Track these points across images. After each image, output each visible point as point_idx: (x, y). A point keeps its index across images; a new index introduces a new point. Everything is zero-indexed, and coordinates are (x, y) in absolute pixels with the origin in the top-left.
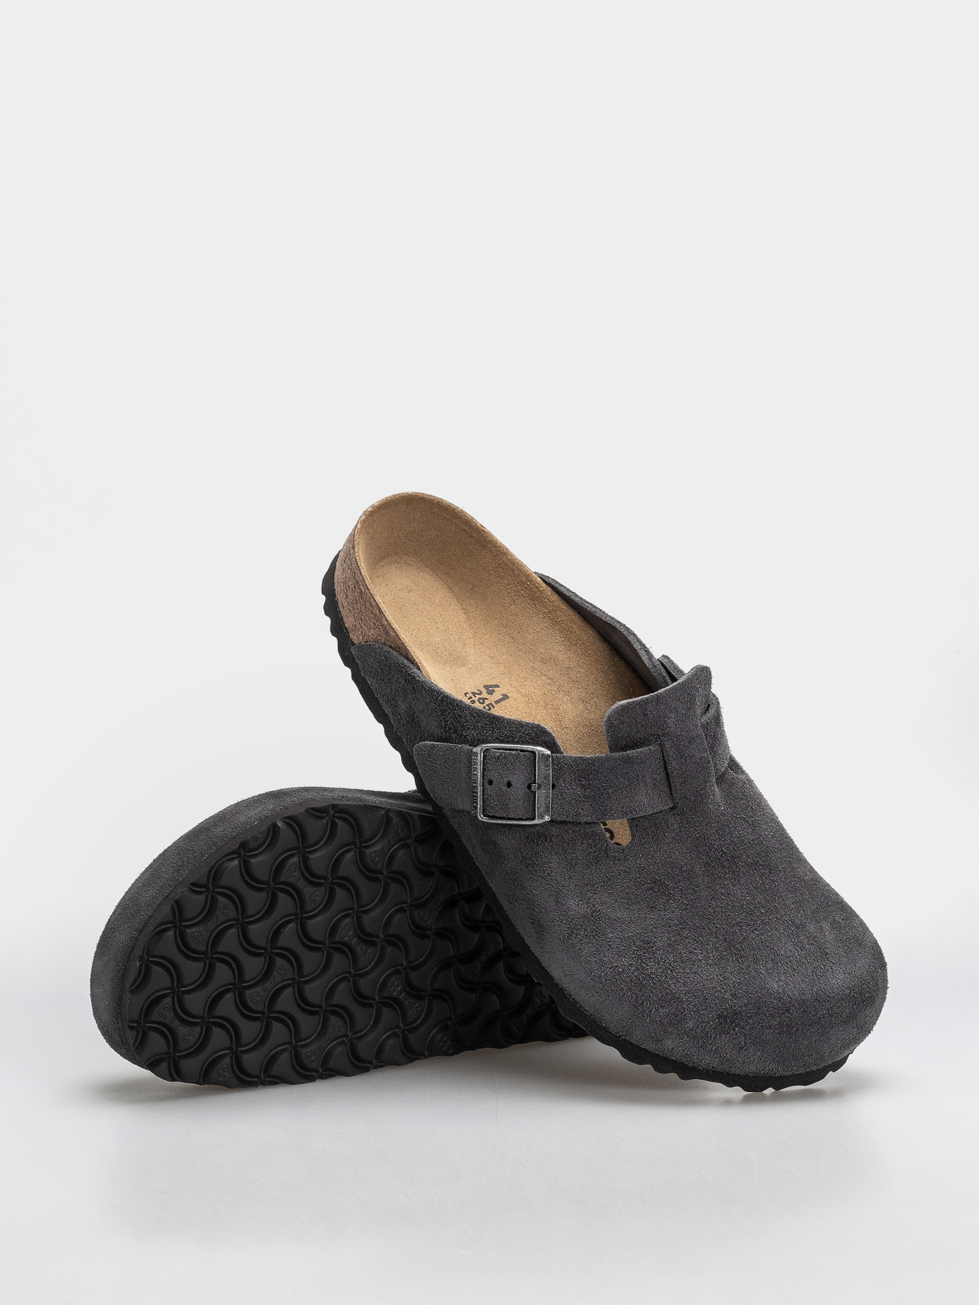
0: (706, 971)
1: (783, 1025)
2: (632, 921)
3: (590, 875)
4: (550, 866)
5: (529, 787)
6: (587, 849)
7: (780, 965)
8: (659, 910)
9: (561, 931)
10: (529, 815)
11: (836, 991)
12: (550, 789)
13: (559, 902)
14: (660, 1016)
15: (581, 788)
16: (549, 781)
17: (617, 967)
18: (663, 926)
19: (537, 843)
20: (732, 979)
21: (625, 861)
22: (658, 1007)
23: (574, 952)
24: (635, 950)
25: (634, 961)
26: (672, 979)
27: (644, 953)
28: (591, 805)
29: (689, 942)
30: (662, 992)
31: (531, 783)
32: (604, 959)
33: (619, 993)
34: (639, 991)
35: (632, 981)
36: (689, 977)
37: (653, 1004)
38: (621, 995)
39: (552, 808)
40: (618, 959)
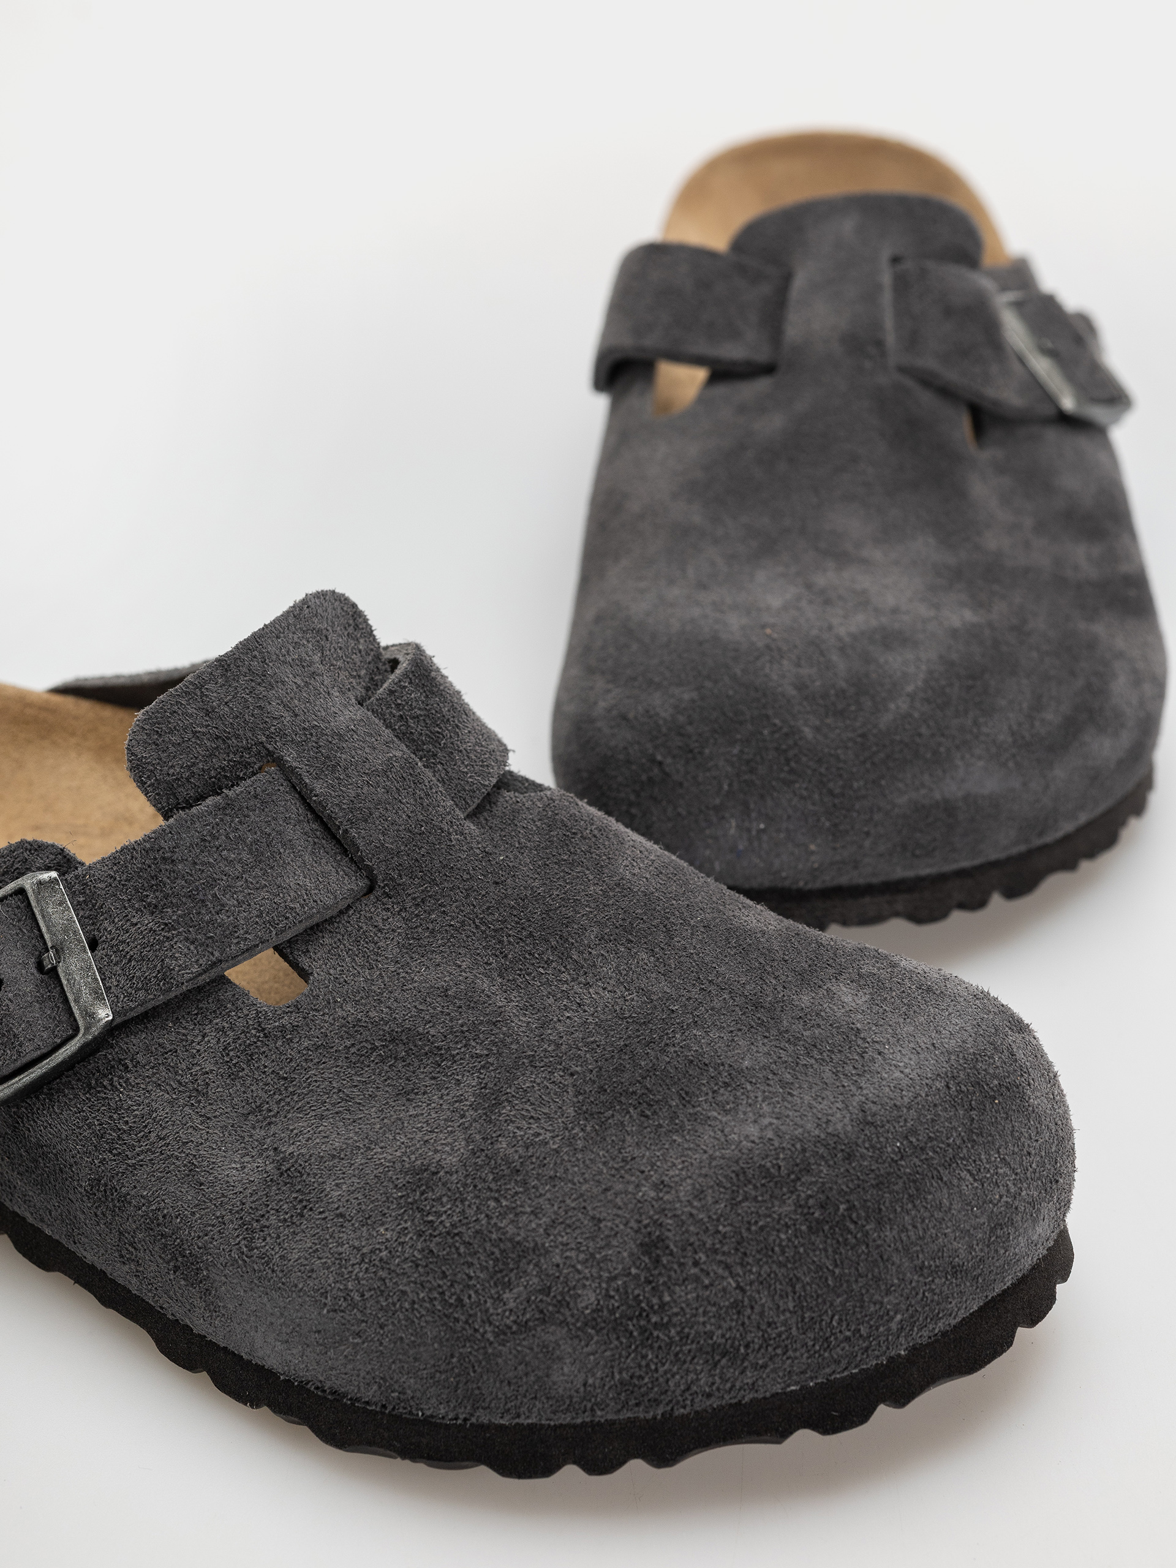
0: (576, 1165)
1: (809, 1208)
2: (371, 1142)
3: (244, 1092)
4: (154, 1119)
5: (40, 966)
6: (218, 1041)
7: (749, 1087)
8: (424, 1093)
9: (229, 1244)
10: (64, 1030)
11: (908, 1095)
12: (85, 951)
13: (201, 1184)
14: (511, 1310)
15: (152, 913)
16: (75, 933)
17: (374, 1253)
18: (445, 1120)
19: (111, 1084)
20: (643, 1156)
21: (308, 1025)
22: (498, 1292)
23: (273, 1271)
24: (401, 1197)
25: (406, 1222)
26: (502, 1216)
27: (422, 1194)
28: (187, 939)
29: (518, 1128)
30: (493, 1253)
31: (40, 956)
32: (340, 1249)
33: (401, 1307)
34: (442, 1279)
35: (417, 1266)
36: (541, 1195)
37: (483, 1290)
38: (407, 1310)
39: (108, 989)
40: (370, 1234)
